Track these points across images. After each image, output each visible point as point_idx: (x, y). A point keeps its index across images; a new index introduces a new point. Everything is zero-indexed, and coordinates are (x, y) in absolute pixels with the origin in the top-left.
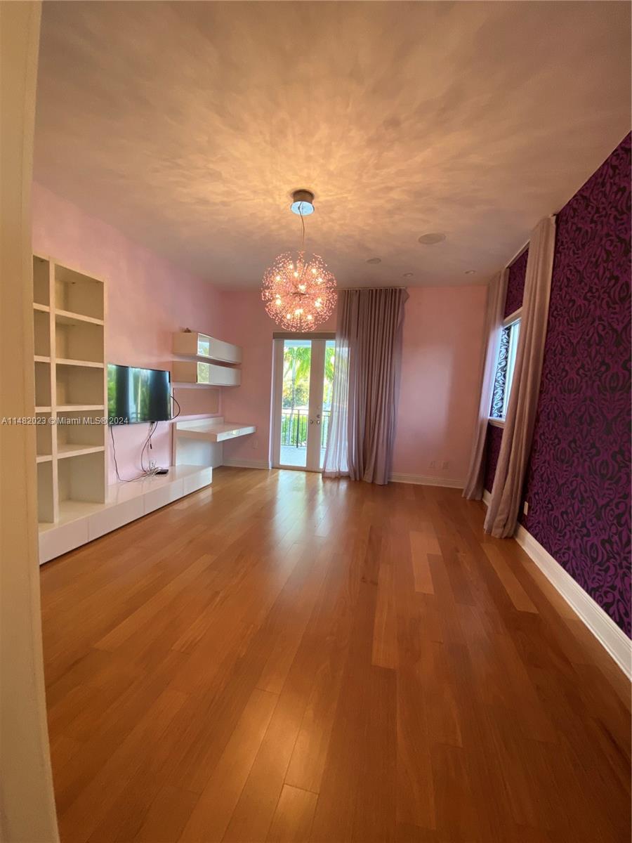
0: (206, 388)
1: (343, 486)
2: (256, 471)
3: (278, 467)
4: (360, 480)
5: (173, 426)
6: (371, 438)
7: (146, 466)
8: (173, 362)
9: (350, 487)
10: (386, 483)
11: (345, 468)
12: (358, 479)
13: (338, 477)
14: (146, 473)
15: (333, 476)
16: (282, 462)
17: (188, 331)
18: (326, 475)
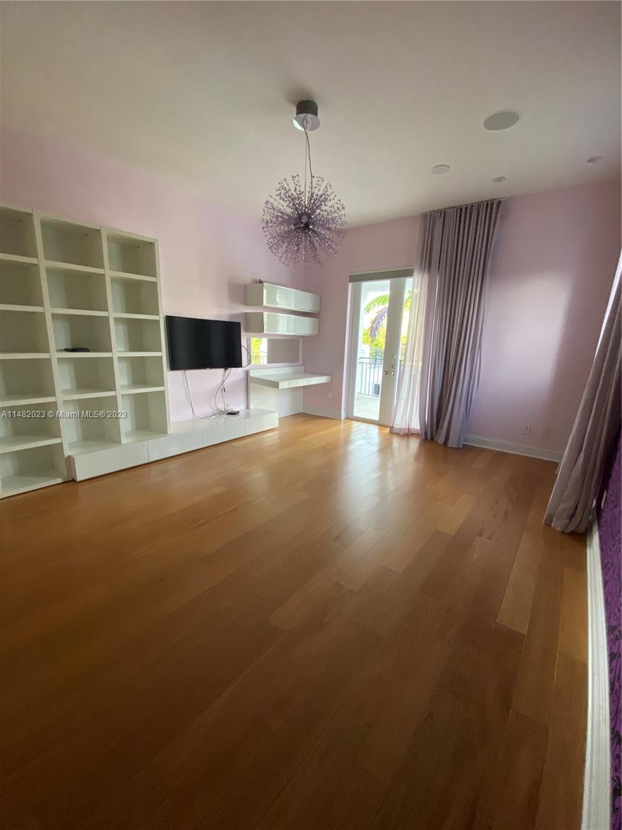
0: (288, 338)
1: (414, 444)
2: (326, 421)
3: (351, 418)
4: (432, 439)
5: (247, 373)
6: (448, 392)
7: (221, 407)
8: (246, 313)
9: (421, 446)
10: (461, 446)
11: (416, 425)
12: (429, 438)
13: (408, 434)
14: (221, 413)
15: (402, 433)
16: (356, 414)
17: (261, 282)
18: (394, 431)
